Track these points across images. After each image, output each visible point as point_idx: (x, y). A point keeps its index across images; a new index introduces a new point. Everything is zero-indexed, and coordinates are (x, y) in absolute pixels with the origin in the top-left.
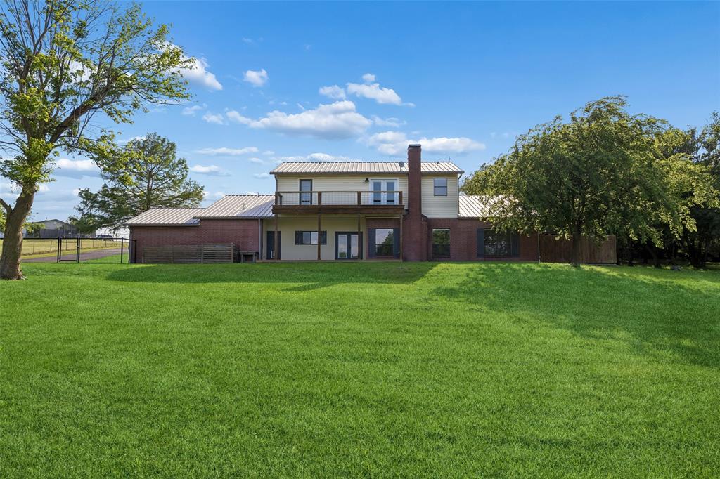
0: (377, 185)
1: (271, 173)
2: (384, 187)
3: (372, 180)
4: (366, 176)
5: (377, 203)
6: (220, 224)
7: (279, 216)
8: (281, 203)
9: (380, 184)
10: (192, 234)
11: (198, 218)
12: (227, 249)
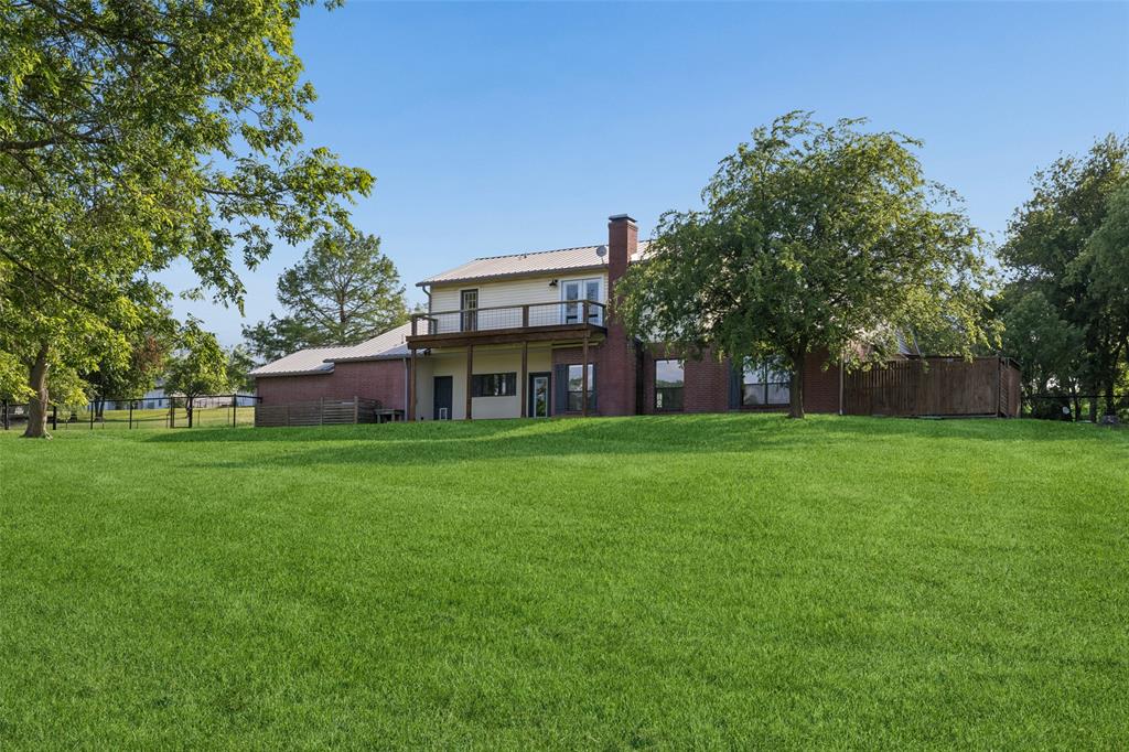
0: (572, 291)
1: (418, 285)
2: (582, 295)
3: (564, 282)
4: (553, 277)
5: (571, 321)
6: (358, 369)
7: (433, 351)
8: (435, 331)
9: (575, 287)
10: (323, 385)
11: (332, 361)
12: (351, 405)
